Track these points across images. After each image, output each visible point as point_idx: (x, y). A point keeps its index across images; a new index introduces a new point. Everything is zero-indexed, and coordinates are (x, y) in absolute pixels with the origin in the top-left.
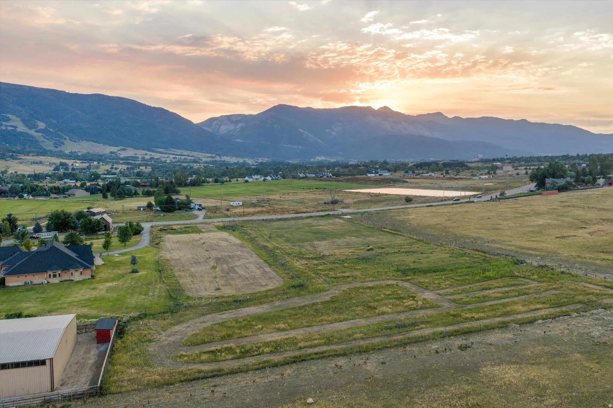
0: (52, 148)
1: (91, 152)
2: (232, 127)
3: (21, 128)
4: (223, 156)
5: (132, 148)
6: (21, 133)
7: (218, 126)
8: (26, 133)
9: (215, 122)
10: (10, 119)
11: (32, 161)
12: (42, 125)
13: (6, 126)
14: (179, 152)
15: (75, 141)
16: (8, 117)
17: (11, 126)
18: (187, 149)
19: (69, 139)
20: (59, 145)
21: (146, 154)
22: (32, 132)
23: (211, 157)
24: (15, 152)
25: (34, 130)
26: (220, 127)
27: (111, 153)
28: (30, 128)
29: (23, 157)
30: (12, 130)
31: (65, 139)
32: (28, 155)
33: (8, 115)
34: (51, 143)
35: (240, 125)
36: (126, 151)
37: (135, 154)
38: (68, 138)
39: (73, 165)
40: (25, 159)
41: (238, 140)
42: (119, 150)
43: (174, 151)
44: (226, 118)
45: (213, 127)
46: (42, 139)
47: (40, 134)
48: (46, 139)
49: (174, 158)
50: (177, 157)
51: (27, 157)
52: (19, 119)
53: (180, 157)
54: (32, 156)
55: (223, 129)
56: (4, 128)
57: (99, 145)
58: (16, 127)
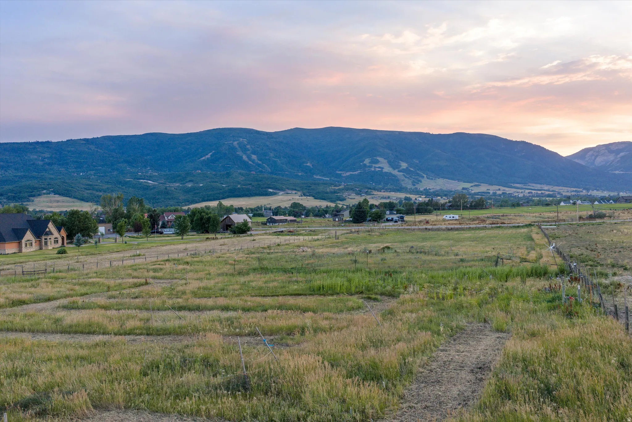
0: (410, 186)
1: (445, 189)
2: (611, 157)
3: (387, 169)
4: (593, 190)
5: (487, 183)
6: (386, 173)
7: (593, 157)
8: (390, 173)
9: (590, 153)
10: (379, 161)
11: (382, 196)
12: (404, 165)
13: (375, 167)
14: (538, 186)
15: (432, 179)
16: (378, 160)
17: (379, 167)
18: (549, 184)
19: (427, 177)
20: (416, 183)
21: (499, 190)
22: (395, 172)
23: (576, 191)
24: (370, 189)
25: (397, 170)
26: (595, 159)
27: (463, 189)
28: (394, 169)
29: (375, 193)
30: (379, 171)
31: (423, 177)
32: (380, 191)
33: (377, 158)
34: (410, 182)
35: (622, 154)
36: (479, 187)
37: (487, 190)
38: (425, 176)
39: (416, 199)
40: (377, 194)
41: (617, 172)
42: (472, 186)
43: (533, 186)
44: (604, 148)
45: (587, 159)
46: (403, 178)
47: (402, 173)
48: (406, 177)
49: (529, 193)
50: (533, 192)
51: (379, 193)
52: (386, 161)
53: (536, 192)
54: (384, 192)
55: (599, 161)
56: (373, 169)
57: (453, 181)
58: (382, 168)
